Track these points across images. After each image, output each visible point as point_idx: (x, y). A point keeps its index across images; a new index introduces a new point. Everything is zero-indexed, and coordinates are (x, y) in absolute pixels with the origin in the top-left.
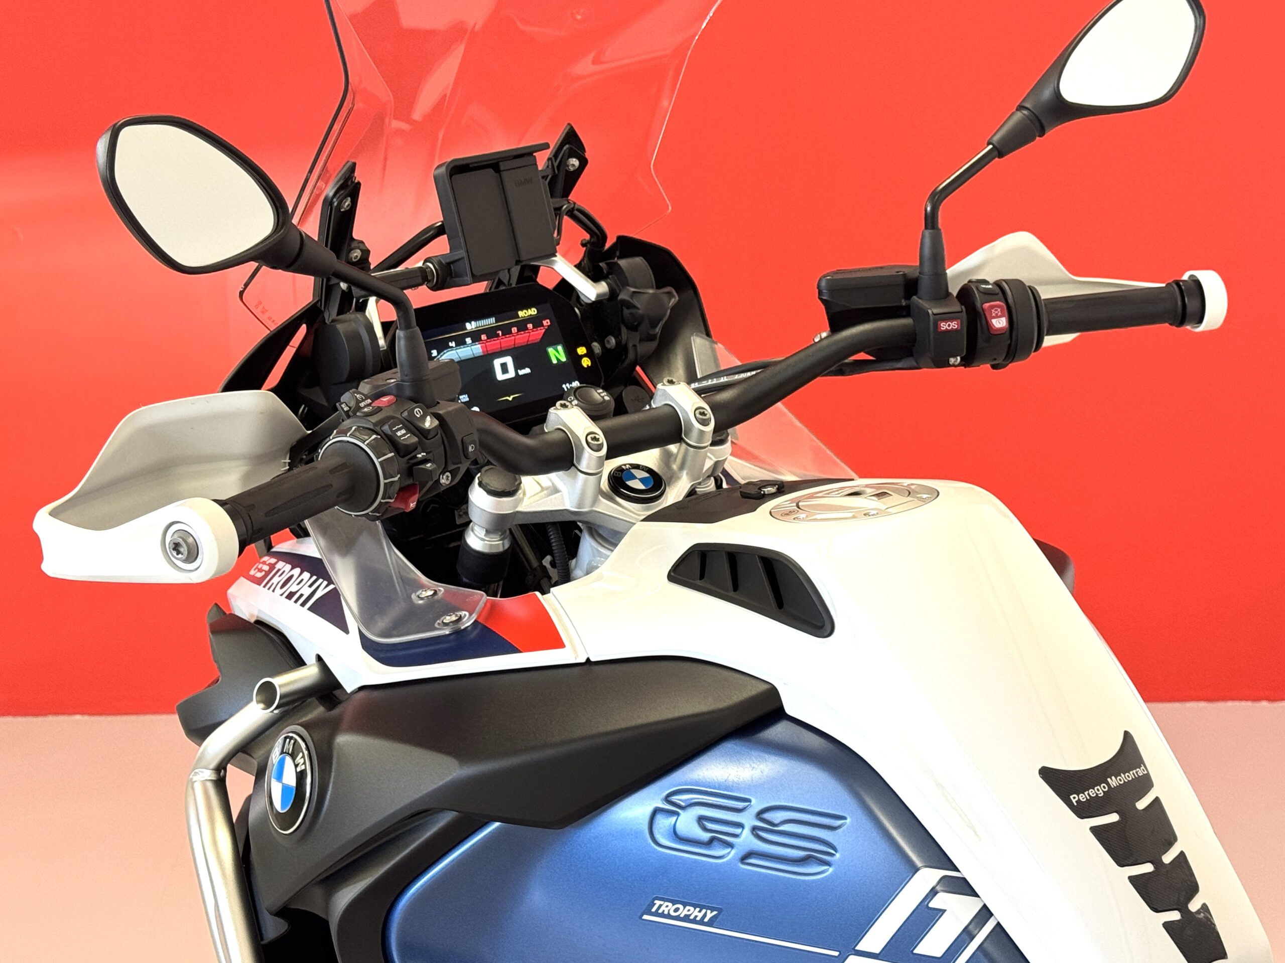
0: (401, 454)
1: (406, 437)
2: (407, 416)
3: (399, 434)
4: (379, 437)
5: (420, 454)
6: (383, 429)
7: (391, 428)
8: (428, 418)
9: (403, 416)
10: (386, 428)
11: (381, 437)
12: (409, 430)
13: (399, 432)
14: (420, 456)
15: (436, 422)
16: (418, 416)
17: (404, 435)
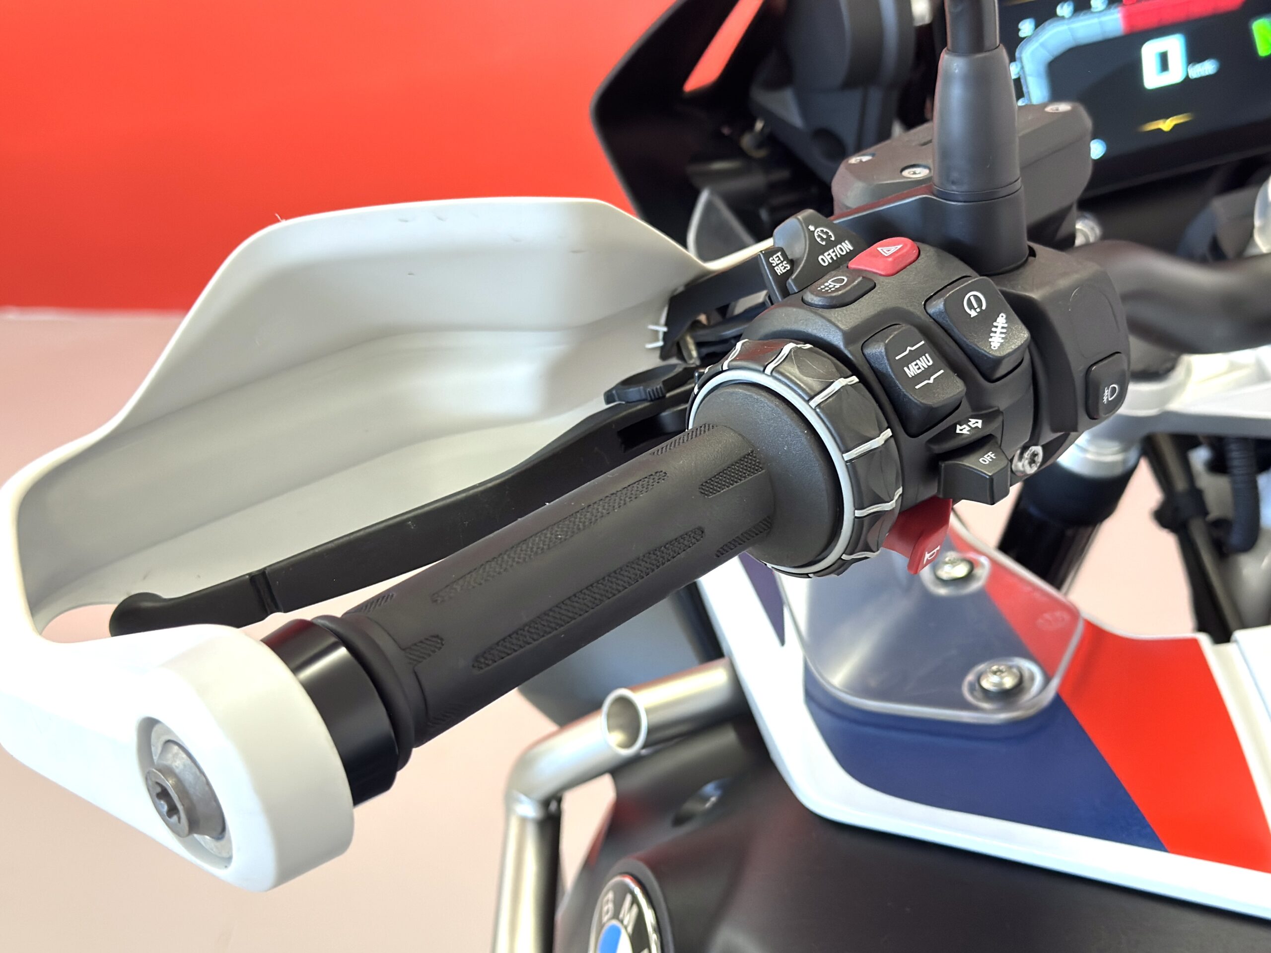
0: (914, 429)
1: (931, 381)
2: (940, 313)
3: (912, 370)
4: (855, 379)
5: (966, 422)
6: (869, 351)
7: (890, 351)
8: (1001, 320)
9: (931, 310)
10: (876, 350)
11: (863, 380)
12: (944, 358)
13: (912, 366)
14: (963, 430)
15: (1023, 335)
16: (973, 314)
17: (926, 373)
